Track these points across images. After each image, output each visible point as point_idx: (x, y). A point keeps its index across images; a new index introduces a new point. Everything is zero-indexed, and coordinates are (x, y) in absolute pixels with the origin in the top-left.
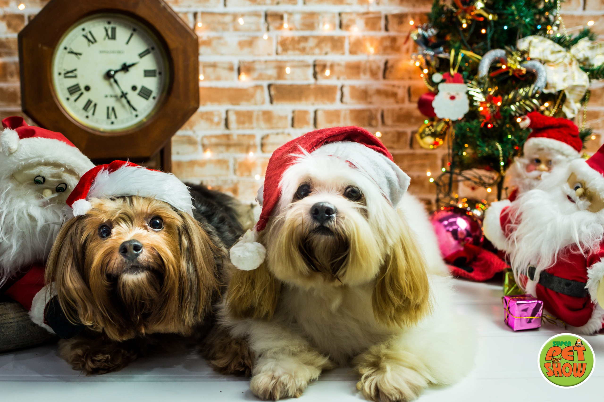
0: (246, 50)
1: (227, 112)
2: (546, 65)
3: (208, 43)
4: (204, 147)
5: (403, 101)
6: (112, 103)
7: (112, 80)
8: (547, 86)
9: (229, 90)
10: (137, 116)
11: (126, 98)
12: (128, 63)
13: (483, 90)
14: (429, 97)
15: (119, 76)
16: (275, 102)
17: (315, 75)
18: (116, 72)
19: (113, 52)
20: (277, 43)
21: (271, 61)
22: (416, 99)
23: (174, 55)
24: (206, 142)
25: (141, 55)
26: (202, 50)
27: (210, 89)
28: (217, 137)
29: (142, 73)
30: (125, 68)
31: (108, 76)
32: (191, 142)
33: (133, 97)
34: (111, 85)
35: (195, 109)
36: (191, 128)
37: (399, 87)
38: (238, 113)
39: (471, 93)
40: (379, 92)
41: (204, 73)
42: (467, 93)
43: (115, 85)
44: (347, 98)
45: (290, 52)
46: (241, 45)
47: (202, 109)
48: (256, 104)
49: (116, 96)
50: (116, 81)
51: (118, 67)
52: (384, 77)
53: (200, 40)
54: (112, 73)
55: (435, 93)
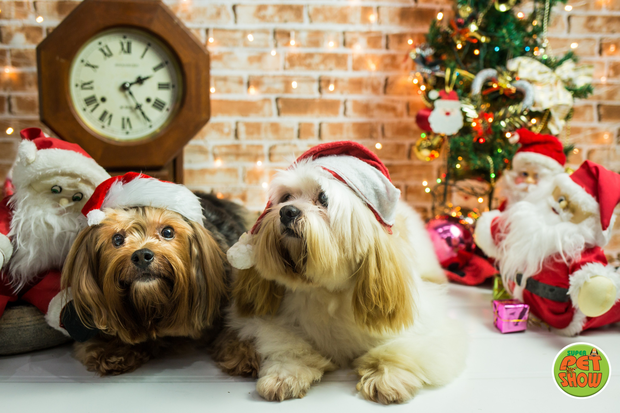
0: (256, 65)
1: (237, 123)
2: (534, 85)
3: (219, 58)
4: (215, 156)
5: (401, 115)
6: (127, 113)
7: (127, 92)
8: (534, 104)
9: (239, 102)
10: (151, 127)
11: (140, 109)
12: (143, 76)
13: (476, 107)
14: (426, 113)
15: (134, 89)
16: (282, 114)
17: (320, 90)
18: (131, 84)
19: (128, 65)
20: (285, 59)
21: (279, 76)
22: (414, 113)
23: (187, 69)
24: (217, 151)
25: (156, 69)
26: (214, 64)
27: (221, 101)
28: (227, 146)
29: (156, 86)
30: (140, 81)
31: (124, 88)
32: (202, 151)
33: (148, 108)
34: (126, 97)
35: (206, 120)
36: (203, 137)
37: (398, 102)
38: (247, 125)
39: (465, 110)
40: (380, 107)
41: (216, 86)
42: (461, 109)
43: (130, 97)
44: (350, 111)
45: (297, 68)
46: (251, 60)
47: (213, 120)
48: (264, 116)
49: (131, 108)
50: (131, 93)
51: (133, 79)
52: (385, 92)
53: (212, 55)
54: (127, 85)
55: (432, 109)
